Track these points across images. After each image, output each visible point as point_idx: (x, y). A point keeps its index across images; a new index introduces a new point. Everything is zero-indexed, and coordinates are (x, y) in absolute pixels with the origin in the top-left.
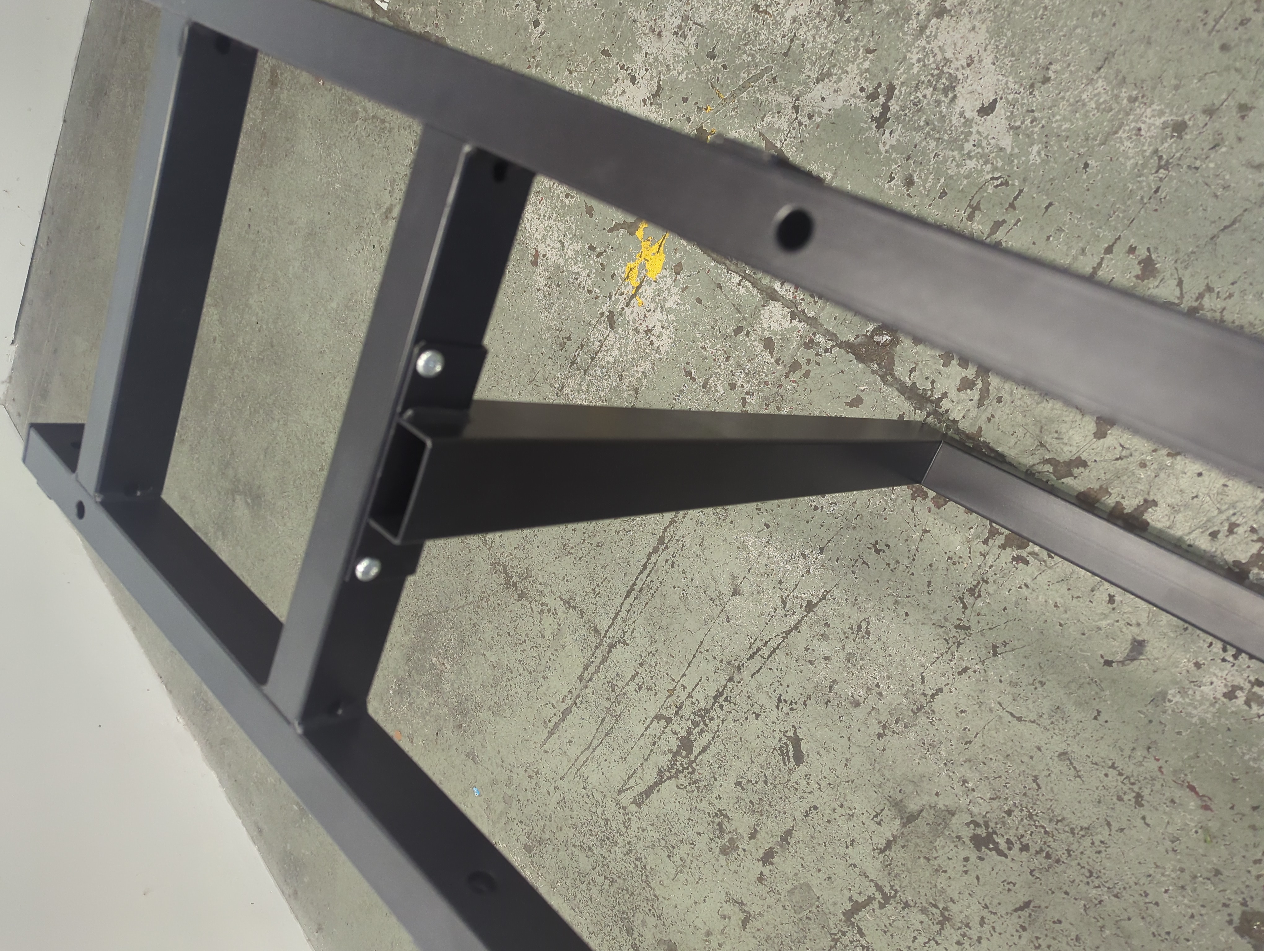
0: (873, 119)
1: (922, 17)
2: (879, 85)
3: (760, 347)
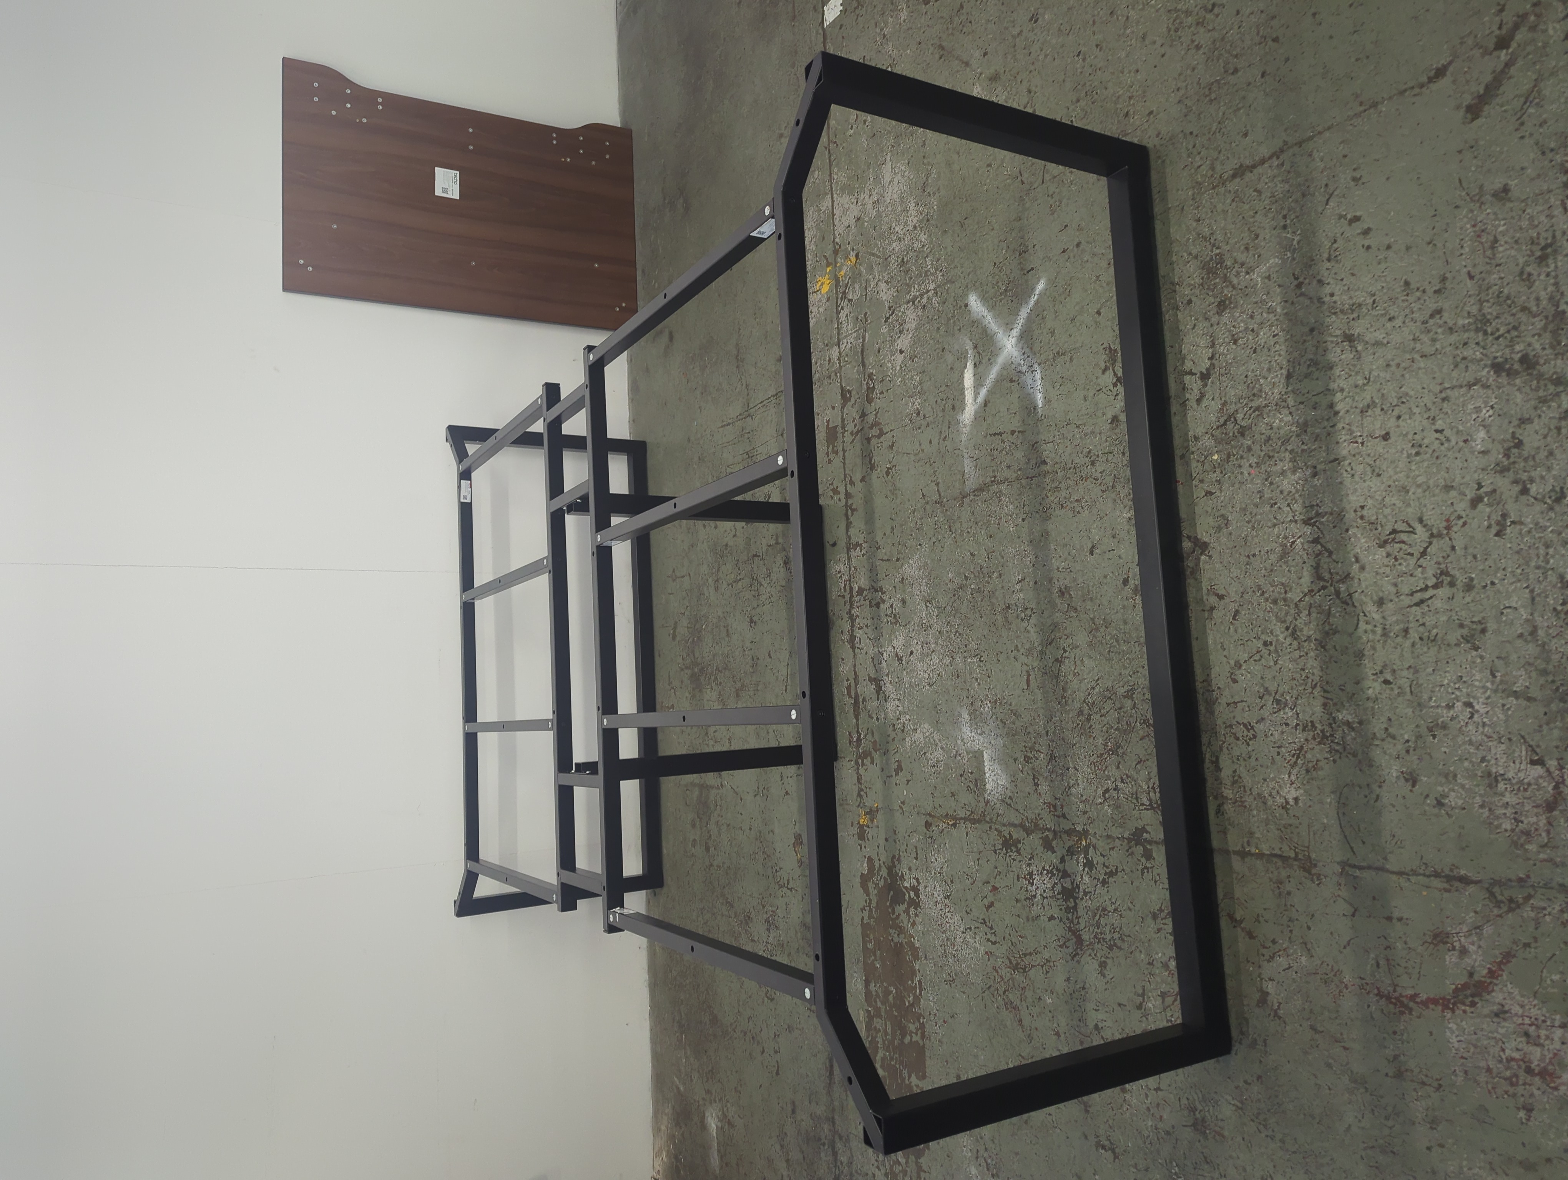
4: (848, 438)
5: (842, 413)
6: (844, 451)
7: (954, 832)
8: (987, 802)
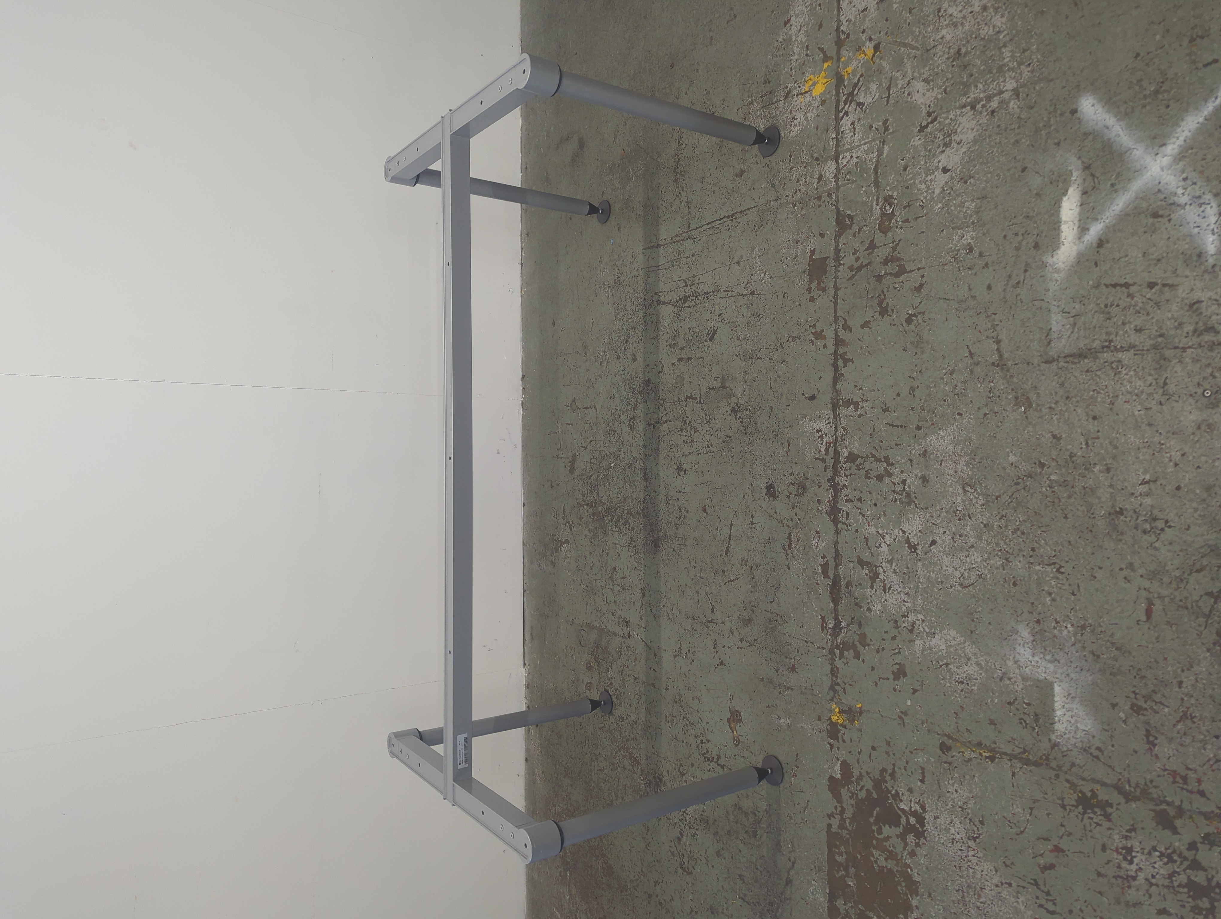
0: (921, 125)
1: (968, 100)
2: (934, 112)
3: (817, 176)
4: (844, 273)
5: (837, 243)
6: (836, 288)
7: (991, 767)
8: (1055, 745)
